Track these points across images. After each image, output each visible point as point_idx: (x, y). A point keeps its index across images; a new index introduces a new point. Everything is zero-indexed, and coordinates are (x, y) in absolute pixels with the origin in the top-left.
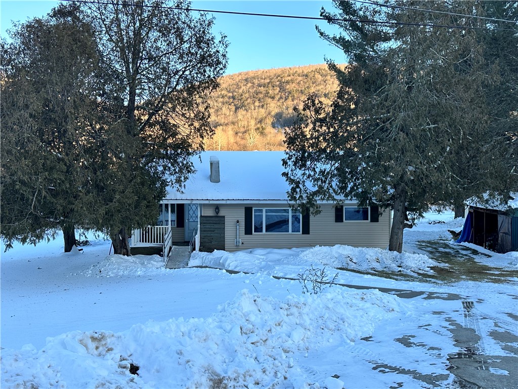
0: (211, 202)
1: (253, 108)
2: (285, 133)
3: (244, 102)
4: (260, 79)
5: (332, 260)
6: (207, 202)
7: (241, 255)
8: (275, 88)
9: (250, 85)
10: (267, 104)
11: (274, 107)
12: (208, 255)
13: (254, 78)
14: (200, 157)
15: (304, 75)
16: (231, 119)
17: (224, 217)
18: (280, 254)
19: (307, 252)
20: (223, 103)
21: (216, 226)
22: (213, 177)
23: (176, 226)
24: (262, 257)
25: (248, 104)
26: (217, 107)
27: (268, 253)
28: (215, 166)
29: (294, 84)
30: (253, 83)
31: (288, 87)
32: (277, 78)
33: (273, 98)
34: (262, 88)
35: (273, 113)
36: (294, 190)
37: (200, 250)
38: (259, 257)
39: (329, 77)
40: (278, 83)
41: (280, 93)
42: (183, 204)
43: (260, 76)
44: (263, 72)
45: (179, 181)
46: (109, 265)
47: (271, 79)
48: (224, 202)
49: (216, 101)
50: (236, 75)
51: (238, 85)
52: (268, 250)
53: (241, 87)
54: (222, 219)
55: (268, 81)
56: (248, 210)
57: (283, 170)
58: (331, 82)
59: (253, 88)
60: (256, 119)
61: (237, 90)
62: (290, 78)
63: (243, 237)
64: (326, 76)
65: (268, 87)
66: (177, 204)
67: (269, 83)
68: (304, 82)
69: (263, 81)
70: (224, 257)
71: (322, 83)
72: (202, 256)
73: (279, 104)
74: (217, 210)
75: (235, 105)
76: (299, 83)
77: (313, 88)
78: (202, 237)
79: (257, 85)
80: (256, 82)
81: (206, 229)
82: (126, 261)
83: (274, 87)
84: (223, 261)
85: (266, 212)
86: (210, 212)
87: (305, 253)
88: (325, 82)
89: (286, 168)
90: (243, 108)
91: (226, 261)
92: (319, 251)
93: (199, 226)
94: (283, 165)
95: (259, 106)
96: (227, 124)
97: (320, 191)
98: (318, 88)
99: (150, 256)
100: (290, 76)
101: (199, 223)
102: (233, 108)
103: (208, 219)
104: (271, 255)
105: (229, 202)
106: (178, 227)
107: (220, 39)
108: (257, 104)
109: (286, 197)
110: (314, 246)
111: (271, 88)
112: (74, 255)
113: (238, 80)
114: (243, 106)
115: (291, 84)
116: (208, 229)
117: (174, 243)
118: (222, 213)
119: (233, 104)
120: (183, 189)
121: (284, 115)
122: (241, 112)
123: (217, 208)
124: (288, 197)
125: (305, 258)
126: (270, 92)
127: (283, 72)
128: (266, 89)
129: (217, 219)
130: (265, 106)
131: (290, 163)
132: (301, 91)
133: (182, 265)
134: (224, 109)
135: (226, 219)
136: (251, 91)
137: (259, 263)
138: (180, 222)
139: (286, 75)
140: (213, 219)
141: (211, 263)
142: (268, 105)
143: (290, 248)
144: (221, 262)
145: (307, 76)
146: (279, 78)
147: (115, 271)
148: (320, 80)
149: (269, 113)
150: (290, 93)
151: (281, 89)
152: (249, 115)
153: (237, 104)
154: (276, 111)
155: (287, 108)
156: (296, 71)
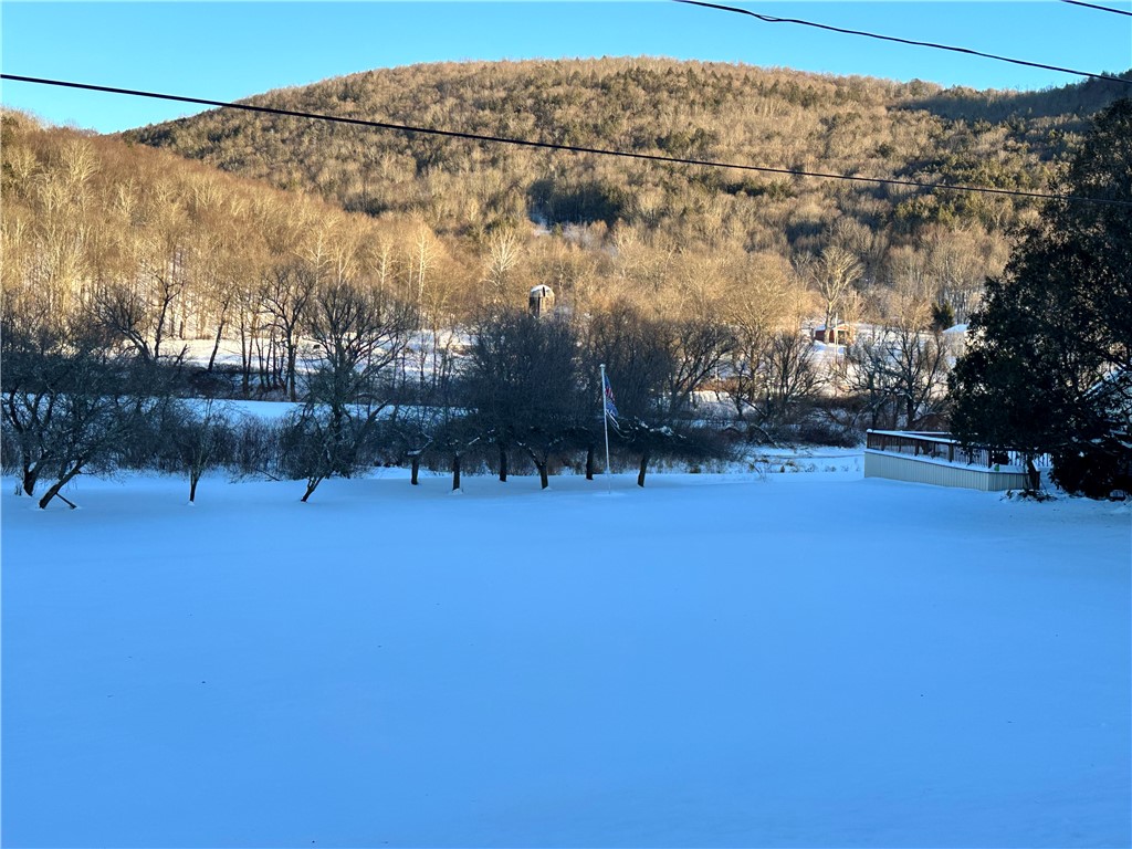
1: (467, 165)
3: (439, 148)
4: (476, 88)
8: (523, 115)
9: (450, 102)
10: (505, 159)
11: (525, 165)
13: (462, 83)
15: (596, 85)
16: (412, 190)
20: (382, 148)
25: (452, 154)
26: (365, 156)
29: (572, 111)
30: (460, 97)
31: (558, 113)
32: (526, 87)
33: (520, 142)
34: (487, 112)
35: (525, 183)
39: (665, 94)
40: (530, 102)
41: (538, 130)
43: (476, 78)
44: (485, 68)
47: (510, 90)
49: (361, 140)
50: (406, 70)
51: (415, 98)
53: (427, 107)
55: (503, 94)
58: (670, 109)
59: (462, 111)
60: (480, 196)
61: (416, 113)
62: (561, 90)
64: (656, 89)
65: (502, 110)
67: (504, 100)
68: (599, 103)
69: (486, 93)
71: (649, 108)
73: (536, 158)
75: (415, 155)
76: (586, 106)
77: (625, 121)
79: (471, 102)
80: (468, 94)
83: (519, 111)
88: (655, 106)
90: (441, 165)
95: (483, 162)
96: (404, 208)
98: (639, 122)
100: (559, 84)
102: (412, 163)
108: (477, 154)
111: (513, 115)
113: (414, 86)
114: (436, 159)
115: (565, 106)
119: (409, 152)
121: (556, 190)
122: (437, 177)
126: (512, 124)
127: (542, 70)
128: (497, 115)
130: (501, 163)
132: (595, 126)
134: (386, 163)
136: (458, 118)
139: (550, 82)
142: (510, 160)
145: (605, 87)
146: (532, 88)
148: (641, 101)
149: (515, 183)
150: (565, 130)
151: (539, 118)
152: (460, 186)
153: (422, 153)
154: (531, 177)
155: (563, 172)
156: (576, 73)
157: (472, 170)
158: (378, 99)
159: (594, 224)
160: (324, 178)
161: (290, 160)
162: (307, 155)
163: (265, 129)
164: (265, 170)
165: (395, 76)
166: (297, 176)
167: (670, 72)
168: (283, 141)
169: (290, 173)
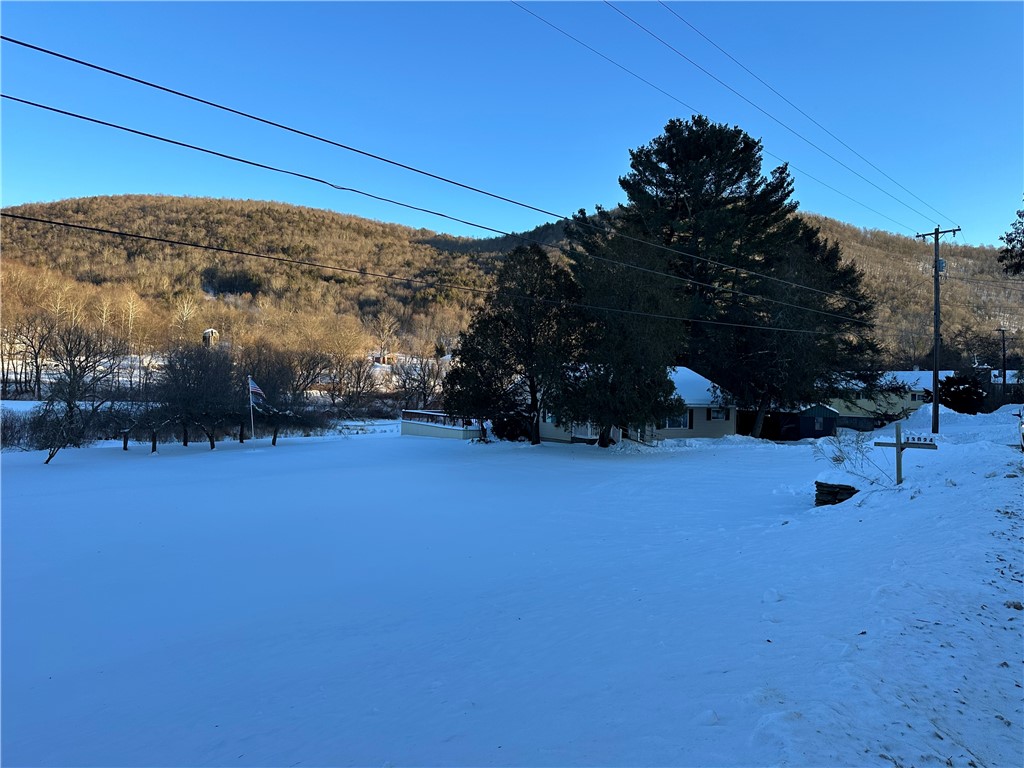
1: (161, 256)
3: (143, 246)
4: (167, 211)
8: (198, 229)
9: (150, 218)
10: (186, 255)
11: (199, 259)
13: (157, 208)
15: (244, 215)
16: (123, 270)
20: (103, 243)
25: (151, 249)
26: (91, 248)
29: (229, 228)
30: (157, 216)
31: (220, 229)
32: (200, 213)
33: (196, 245)
34: (174, 226)
35: (199, 269)
39: (286, 223)
40: (202, 222)
41: (208, 239)
43: (167, 206)
44: (173, 200)
47: (190, 214)
50: (121, 198)
51: (126, 215)
53: (134, 221)
55: (185, 216)
58: (289, 232)
59: (158, 224)
60: (170, 275)
61: (127, 224)
62: (222, 216)
64: (281, 220)
65: (184, 226)
67: (186, 220)
68: (246, 225)
69: (174, 215)
71: (276, 230)
73: (207, 255)
75: (126, 249)
76: (238, 226)
77: (262, 237)
79: (164, 219)
80: (162, 214)
83: (195, 227)
88: (280, 230)
90: (144, 256)
95: (172, 255)
96: (119, 280)
98: (270, 238)
100: (221, 213)
102: (124, 254)
108: (168, 250)
111: (191, 229)
113: (125, 207)
114: (142, 251)
115: (225, 226)
119: (122, 247)
121: (219, 274)
122: (141, 263)
126: (190, 234)
127: (209, 203)
128: (181, 228)
130: (184, 256)
132: (244, 238)
134: (105, 253)
136: (155, 229)
139: (215, 211)
142: (189, 256)
145: (248, 216)
146: (203, 214)
148: (272, 226)
149: (193, 269)
150: (225, 239)
151: (208, 232)
152: (156, 268)
153: (131, 248)
154: (203, 266)
155: (224, 263)
156: (231, 207)
157: (164, 259)
158: (101, 214)
159: (244, 294)
160: (62, 260)
161: (38, 248)
162: (50, 245)
163: (19, 228)
164: (20, 254)
165: (113, 200)
166: (43, 258)
167: (288, 211)
168: (33, 236)
169: (38, 256)
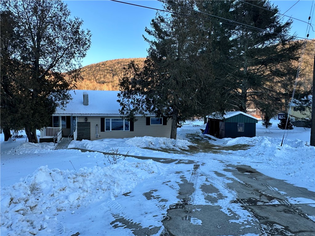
0: (82, 115)
2: (119, 80)
5: (142, 144)
6: (80, 115)
7: (96, 142)
9: (119, 65)
12: (78, 142)
13: (121, 62)
14: (74, 91)
16: (111, 80)
17: (90, 123)
18: (116, 141)
19: (130, 140)
20: (107, 73)
21: (86, 127)
22: (85, 103)
23: (66, 127)
24: (107, 143)
25: (119, 73)
26: (104, 74)
27: (111, 141)
28: (86, 97)
30: (121, 64)
36: (123, 109)
37: (77, 140)
38: (105, 142)
42: (70, 116)
44: (126, 59)
45: (63, 104)
46: (21, 148)
48: (89, 115)
49: (104, 72)
50: (113, 60)
51: (114, 65)
52: (111, 139)
53: (115, 66)
54: (89, 124)
56: (102, 119)
57: (118, 98)
62: (137, 63)
63: (100, 133)
66: (67, 116)
69: (125, 63)
70: (86, 143)
72: (76, 143)
74: (86, 119)
75: (113, 74)
78: (78, 133)
80: (122, 64)
81: (80, 129)
82: (32, 145)
84: (85, 145)
85: (112, 120)
86: (82, 120)
87: (129, 140)
89: (119, 98)
91: (87, 145)
92: (136, 139)
93: (77, 127)
94: (118, 96)
96: (109, 82)
97: (136, 109)
99: (49, 143)
101: (77, 126)
103: (81, 124)
104: (112, 142)
105: (92, 115)
106: (67, 128)
107: (87, 33)
109: (118, 112)
110: (134, 137)
112: (9, 143)
113: (114, 63)
114: (116, 74)
116: (81, 129)
117: (63, 136)
118: (89, 121)
120: (65, 108)
123: (86, 118)
124: (120, 112)
125: (128, 143)
129: (86, 124)
131: (122, 95)
133: (64, 147)
134: (107, 75)
135: (91, 124)
136: (120, 68)
137: (104, 146)
138: (68, 125)
140: (84, 124)
141: (80, 146)
143: (123, 138)
144: (84, 145)
147: (24, 151)
156: (140, 60)
158: (108, 65)
160: (97, 78)
161: (92, 75)
162: (95, 74)
163: (89, 70)
164: (87, 77)
165: (111, 61)
166: (93, 78)
168: (91, 72)
